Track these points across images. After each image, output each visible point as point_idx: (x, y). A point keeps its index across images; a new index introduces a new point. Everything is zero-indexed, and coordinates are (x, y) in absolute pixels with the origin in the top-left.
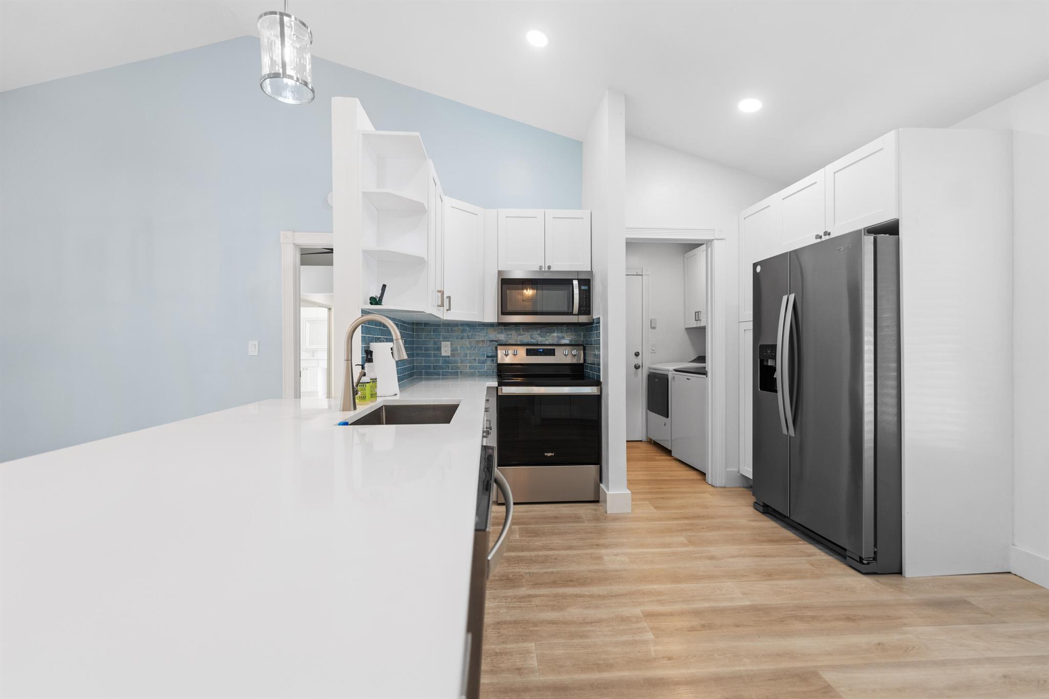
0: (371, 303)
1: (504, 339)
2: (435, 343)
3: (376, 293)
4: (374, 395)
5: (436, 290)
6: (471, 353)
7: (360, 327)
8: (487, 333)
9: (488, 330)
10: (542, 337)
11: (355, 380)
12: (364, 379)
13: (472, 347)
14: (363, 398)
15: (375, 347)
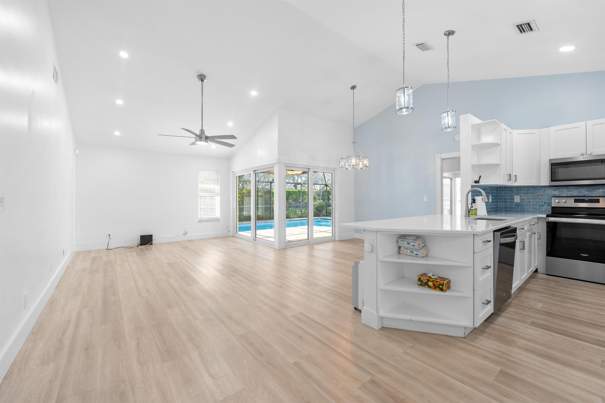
0: (475, 183)
1: (557, 194)
2: (510, 196)
3: (477, 179)
4: (476, 214)
5: (507, 174)
6: (533, 201)
7: (471, 192)
8: (545, 191)
9: (545, 189)
10: (588, 192)
11: (469, 209)
12: (472, 208)
13: (534, 198)
14: (472, 214)
15: (476, 198)
